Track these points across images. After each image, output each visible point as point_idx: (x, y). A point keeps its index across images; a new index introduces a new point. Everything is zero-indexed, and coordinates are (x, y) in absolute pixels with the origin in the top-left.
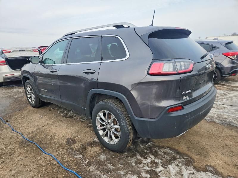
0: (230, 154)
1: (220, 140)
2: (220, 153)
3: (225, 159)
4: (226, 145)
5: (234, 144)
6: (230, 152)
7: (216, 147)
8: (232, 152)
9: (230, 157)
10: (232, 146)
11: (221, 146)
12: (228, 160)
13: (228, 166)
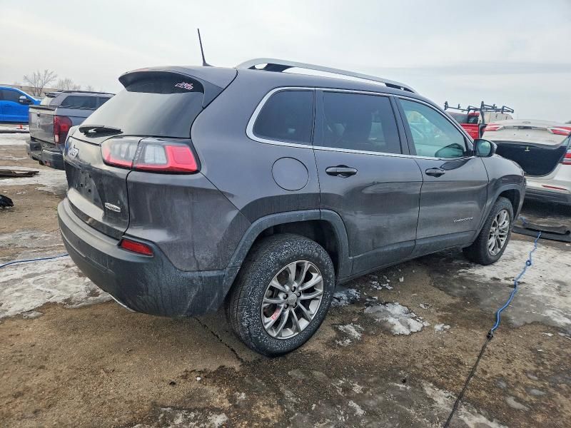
0: (22, 353)
1: (64, 367)
2: (40, 343)
3: (23, 339)
4: (42, 367)
5: (28, 384)
6: (23, 357)
7: (56, 350)
8: (20, 361)
9: (18, 349)
10: (29, 374)
11: (50, 356)
12: (18, 343)
13: (10, 334)
